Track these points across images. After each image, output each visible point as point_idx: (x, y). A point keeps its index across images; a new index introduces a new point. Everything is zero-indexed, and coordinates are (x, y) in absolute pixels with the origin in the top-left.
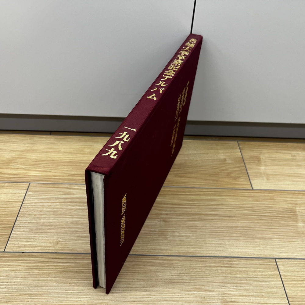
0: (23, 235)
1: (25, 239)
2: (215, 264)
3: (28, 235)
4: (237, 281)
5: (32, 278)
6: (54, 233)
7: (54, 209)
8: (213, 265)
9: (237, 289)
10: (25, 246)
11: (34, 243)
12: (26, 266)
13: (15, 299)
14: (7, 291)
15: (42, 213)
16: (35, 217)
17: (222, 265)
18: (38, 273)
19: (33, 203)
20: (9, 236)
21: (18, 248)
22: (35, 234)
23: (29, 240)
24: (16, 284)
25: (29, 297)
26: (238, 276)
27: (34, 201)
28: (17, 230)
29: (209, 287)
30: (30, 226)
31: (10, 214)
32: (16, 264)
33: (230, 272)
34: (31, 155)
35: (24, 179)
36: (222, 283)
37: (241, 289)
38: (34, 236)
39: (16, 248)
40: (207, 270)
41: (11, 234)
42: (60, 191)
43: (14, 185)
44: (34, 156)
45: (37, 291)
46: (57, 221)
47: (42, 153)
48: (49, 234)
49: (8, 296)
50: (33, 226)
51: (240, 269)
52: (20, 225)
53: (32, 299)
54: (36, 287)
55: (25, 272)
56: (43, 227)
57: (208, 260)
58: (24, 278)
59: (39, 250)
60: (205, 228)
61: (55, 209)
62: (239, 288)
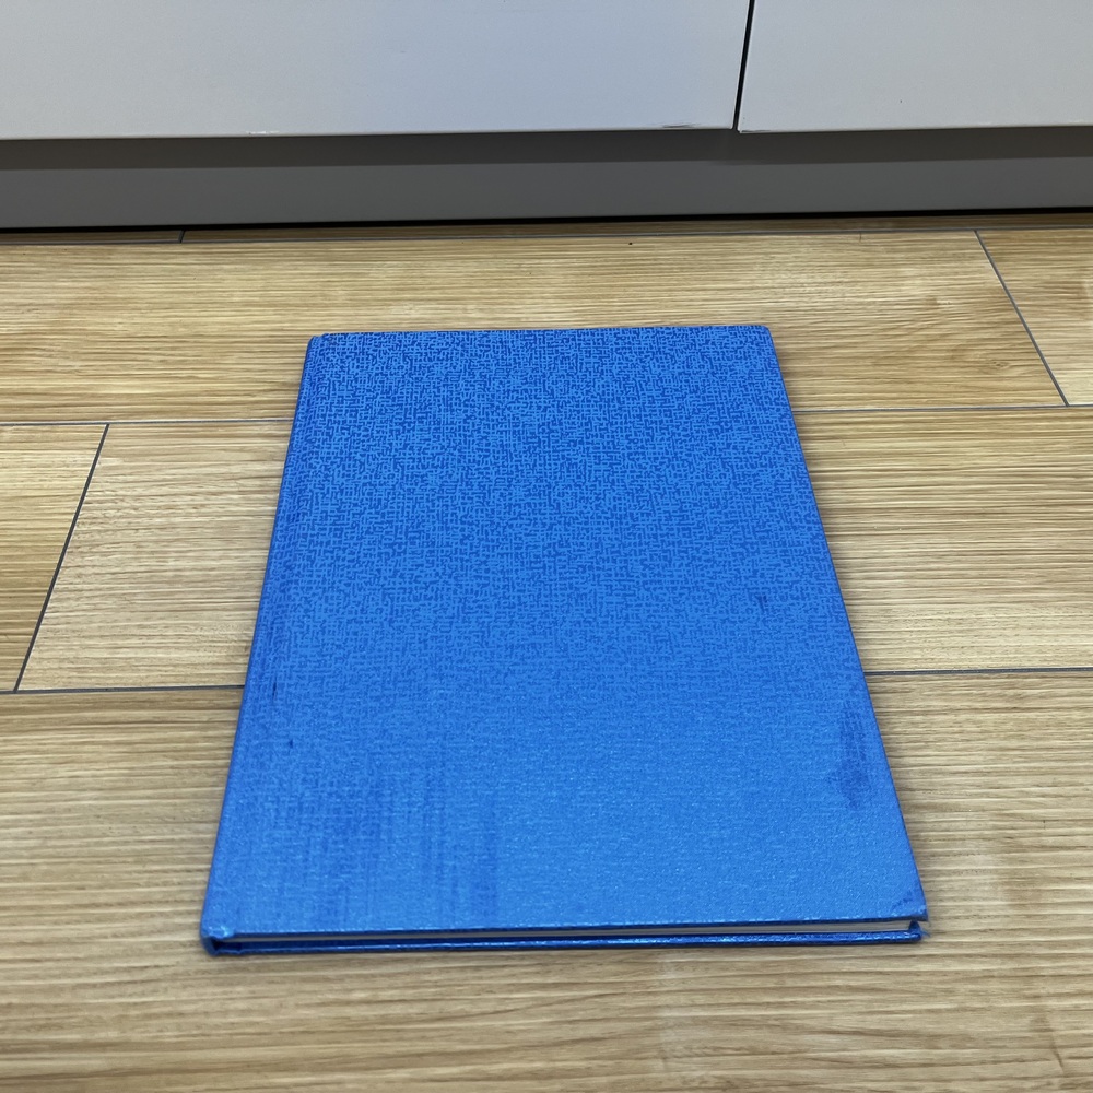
0: (91, 622)
1: (102, 636)
2: (945, 700)
3: (115, 621)
4: (1053, 764)
5: (144, 789)
6: (225, 610)
7: (219, 516)
8: (937, 704)
9: (1056, 796)
10: (106, 665)
11: (141, 654)
12: (118, 743)
13: (77, 876)
14: (34, 848)
15: (165, 535)
16: (138, 552)
17: (978, 705)
18: (172, 768)
19: (127, 499)
20: (33, 630)
21: (75, 674)
22: (147, 619)
23: (120, 642)
24: (79, 818)
25: (140, 868)
26: (1058, 743)
27: (129, 493)
28: (65, 605)
29: (932, 794)
30: (122, 589)
31: (29, 544)
32: (73, 737)
33: (1015, 728)
34: (105, 320)
35: (85, 411)
36: (988, 773)
37: (1075, 796)
38: (140, 626)
39: (65, 673)
40: (915, 724)
41: (43, 621)
42: (242, 450)
43: (39, 435)
44: (119, 323)
45: (172, 841)
46: (236, 562)
47: (152, 309)
48: (205, 613)
49: (45, 867)
50: (135, 588)
51: (1061, 716)
52: (79, 586)
53: (150, 872)
54: (167, 822)
55: (112, 765)
56: (180, 588)
57: (912, 685)
58: (111, 789)
59: (169, 679)
60: (883, 564)
61: (225, 519)
62: (1068, 790)
